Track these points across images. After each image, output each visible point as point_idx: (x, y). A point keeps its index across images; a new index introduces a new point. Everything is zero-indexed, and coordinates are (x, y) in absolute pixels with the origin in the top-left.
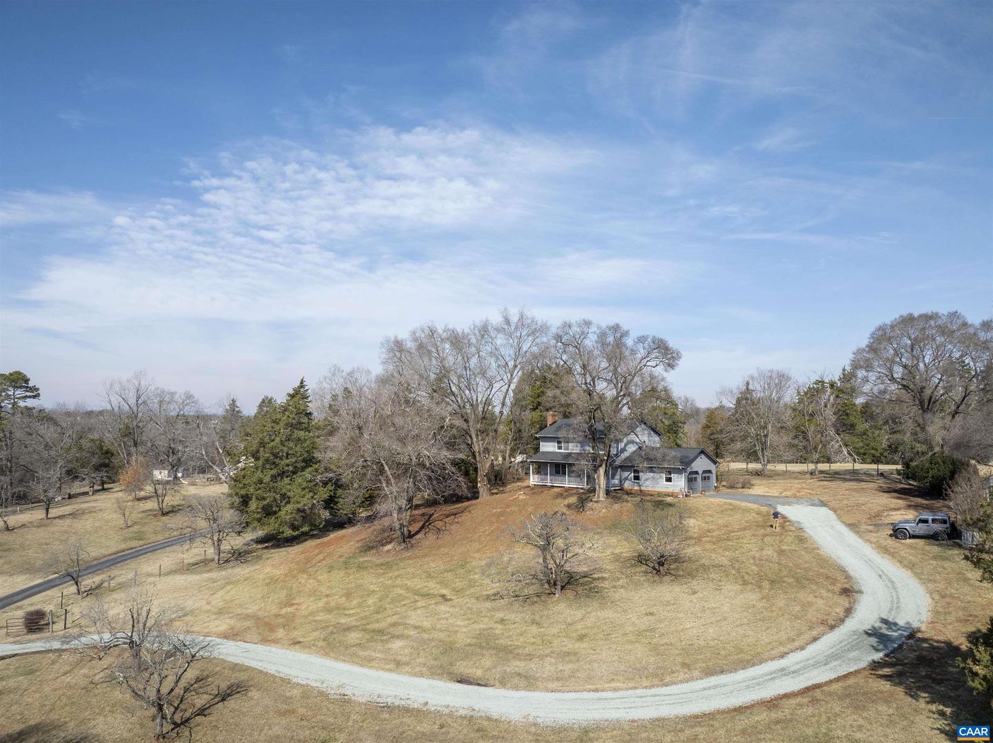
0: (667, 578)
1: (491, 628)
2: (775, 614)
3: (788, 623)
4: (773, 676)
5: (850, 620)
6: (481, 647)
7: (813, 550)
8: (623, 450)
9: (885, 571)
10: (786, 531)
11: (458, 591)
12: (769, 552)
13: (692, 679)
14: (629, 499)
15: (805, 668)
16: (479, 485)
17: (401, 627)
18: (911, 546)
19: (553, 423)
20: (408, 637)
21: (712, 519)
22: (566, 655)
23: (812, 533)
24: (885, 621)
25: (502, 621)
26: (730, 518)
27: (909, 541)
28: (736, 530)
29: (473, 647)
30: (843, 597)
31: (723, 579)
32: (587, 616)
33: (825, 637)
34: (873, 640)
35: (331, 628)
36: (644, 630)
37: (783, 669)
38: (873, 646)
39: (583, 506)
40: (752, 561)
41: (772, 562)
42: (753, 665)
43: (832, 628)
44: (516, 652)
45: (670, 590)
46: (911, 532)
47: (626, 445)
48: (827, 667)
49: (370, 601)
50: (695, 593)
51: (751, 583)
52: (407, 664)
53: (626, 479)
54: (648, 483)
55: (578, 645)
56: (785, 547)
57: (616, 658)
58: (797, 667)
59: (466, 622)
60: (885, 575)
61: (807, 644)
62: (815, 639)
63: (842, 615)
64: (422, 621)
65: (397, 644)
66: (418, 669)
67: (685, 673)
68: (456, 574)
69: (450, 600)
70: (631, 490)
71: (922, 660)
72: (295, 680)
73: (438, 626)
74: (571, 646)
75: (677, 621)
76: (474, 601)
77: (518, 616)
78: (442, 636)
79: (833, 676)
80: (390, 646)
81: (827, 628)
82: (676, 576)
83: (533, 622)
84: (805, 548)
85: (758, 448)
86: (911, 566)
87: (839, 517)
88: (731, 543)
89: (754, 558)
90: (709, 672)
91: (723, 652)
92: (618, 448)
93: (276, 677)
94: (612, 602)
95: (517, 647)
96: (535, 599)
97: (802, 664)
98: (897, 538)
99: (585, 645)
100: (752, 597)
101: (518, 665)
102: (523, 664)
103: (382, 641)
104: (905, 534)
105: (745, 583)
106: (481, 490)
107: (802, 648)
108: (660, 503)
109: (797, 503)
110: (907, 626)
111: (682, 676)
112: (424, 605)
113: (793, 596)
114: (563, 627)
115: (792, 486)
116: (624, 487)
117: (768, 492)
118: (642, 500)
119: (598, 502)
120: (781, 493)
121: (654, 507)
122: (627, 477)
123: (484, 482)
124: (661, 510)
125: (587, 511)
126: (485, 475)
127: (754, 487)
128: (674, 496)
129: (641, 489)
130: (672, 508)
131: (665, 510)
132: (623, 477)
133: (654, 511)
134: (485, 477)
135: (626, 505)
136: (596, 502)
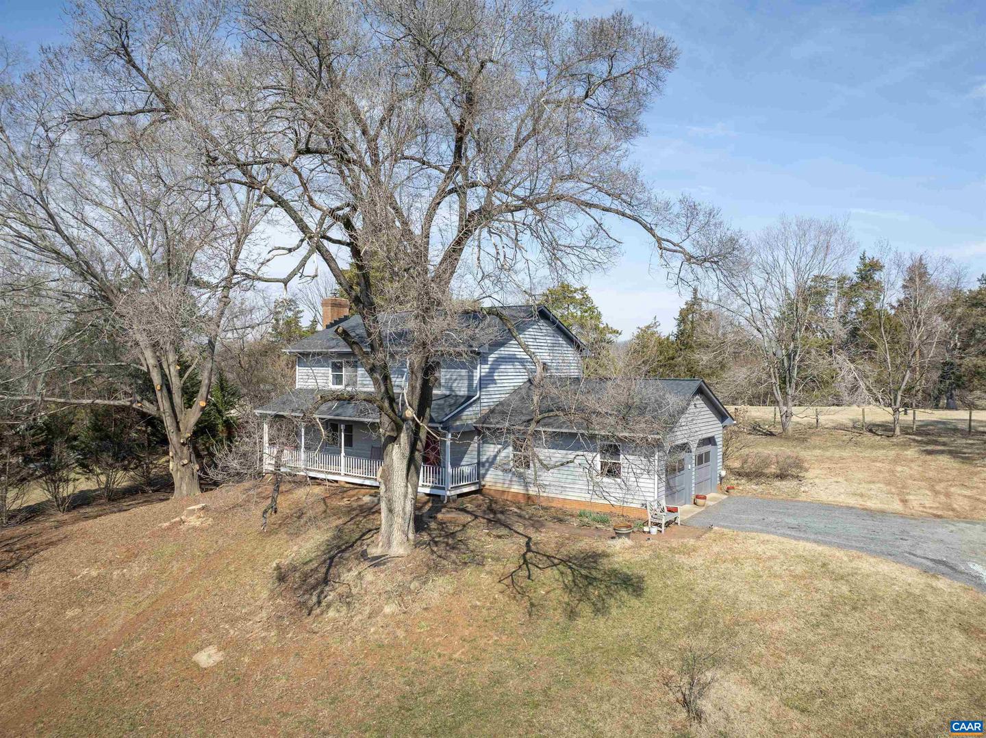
8: (487, 381)
16: (171, 465)
39: (325, 581)
47: (493, 370)
53: (492, 462)
54: (550, 476)
70: (503, 492)
85: (774, 381)
92: (471, 378)
106: (176, 477)
108: (589, 568)
115: (892, 472)
116: (483, 483)
117: (862, 495)
118: (529, 550)
119: (384, 564)
120: (904, 501)
121: (571, 591)
122: (495, 456)
123: (181, 459)
124: (597, 611)
125: (329, 606)
126: (183, 444)
127: (807, 475)
128: (629, 526)
129: (531, 493)
130: (635, 602)
131: (614, 612)
132: (484, 459)
133: (572, 614)
134: (185, 448)
135: (472, 580)
136: (378, 562)
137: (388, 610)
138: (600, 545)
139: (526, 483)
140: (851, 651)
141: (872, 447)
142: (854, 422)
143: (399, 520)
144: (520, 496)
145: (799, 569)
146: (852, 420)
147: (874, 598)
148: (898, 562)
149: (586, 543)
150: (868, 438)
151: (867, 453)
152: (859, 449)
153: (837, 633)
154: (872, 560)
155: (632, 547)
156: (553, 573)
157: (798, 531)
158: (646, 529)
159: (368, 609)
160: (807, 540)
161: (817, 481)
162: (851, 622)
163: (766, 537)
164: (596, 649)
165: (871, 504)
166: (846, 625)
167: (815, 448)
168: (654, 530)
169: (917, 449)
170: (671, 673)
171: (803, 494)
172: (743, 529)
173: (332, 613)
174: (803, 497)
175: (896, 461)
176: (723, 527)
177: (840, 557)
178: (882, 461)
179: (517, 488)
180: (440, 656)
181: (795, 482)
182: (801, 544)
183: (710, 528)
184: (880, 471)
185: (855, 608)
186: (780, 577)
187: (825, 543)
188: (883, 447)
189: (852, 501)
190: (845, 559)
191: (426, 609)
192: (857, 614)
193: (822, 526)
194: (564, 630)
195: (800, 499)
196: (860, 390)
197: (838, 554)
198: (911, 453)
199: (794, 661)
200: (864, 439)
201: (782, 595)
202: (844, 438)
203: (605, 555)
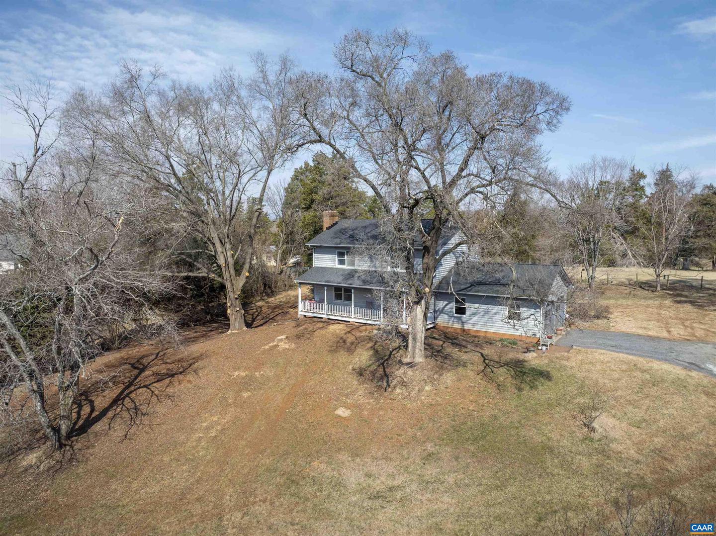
14: (464, 356)
16: (229, 311)
19: (332, 226)
39: (386, 375)
53: (442, 310)
54: (475, 319)
70: (449, 327)
85: (584, 257)
106: (232, 318)
115: (659, 314)
116: (437, 322)
117: (645, 328)
118: (485, 359)
119: (415, 366)
120: (669, 332)
121: (516, 379)
122: (444, 307)
123: (235, 307)
124: (531, 387)
125: (395, 387)
126: (237, 299)
127: (612, 316)
128: (532, 346)
129: (465, 328)
130: (550, 384)
131: (541, 388)
132: (437, 309)
133: (520, 389)
134: (237, 301)
135: (464, 373)
136: (411, 365)
137: (427, 388)
138: (521, 356)
139: (463, 323)
140: (655, 404)
141: (645, 298)
142: (630, 280)
143: (419, 344)
144: (458, 330)
145: (624, 367)
146: (627, 279)
147: (663, 381)
148: (671, 364)
149: (512, 355)
150: (640, 292)
151: (642, 302)
152: (637, 300)
153: (647, 396)
154: (658, 363)
155: (536, 357)
156: (502, 370)
157: (617, 348)
158: (540, 348)
159: (417, 389)
160: (623, 353)
161: (618, 319)
162: (653, 391)
163: (603, 351)
164: (536, 404)
165: (650, 333)
166: (651, 392)
167: (610, 298)
168: (544, 348)
169: (671, 299)
170: (575, 413)
171: (613, 328)
172: (588, 347)
173: (398, 391)
174: (612, 329)
175: (661, 307)
176: (579, 346)
177: (642, 361)
178: (652, 308)
179: (456, 325)
180: (463, 409)
181: (606, 321)
182: (621, 355)
183: (572, 347)
184: (652, 314)
185: (654, 385)
186: (615, 371)
187: (632, 354)
188: (650, 298)
189: (641, 332)
190: (645, 362)
191: (446, 388)
192: (655, 388)
193: (628, 345)
194: (519, 396)
195: (611, 330)
196: (628, 257)
197: (640, 360)
198: (667, 302)
199: (630, 408)
200: (638, 293)
201: (619, 379)
202: (626, 292)
203: (525, 361)
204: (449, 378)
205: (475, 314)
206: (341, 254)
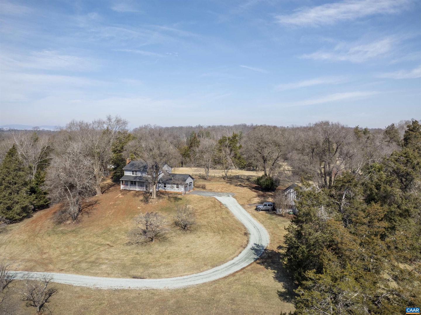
0: (188, 231)
1: (135, 257)
2: (227, 244)
3: (231, 247)
4: (231, 266)
5: (249, 245)
6: (136, 265)
7: (232, 216)
9: (256, 225)
10: (222, 209)
11: (113, 242)
12: (219, 218)
13: (209, 269)
14: (165, 196)
15: (240, 262)
17: (101, 260)
18: (262, 214)
19: (129, 163)
20: (106, 263)
21: (196, 205)
22: (167, 265)
23: (231, 210)
24: (255, 244)
25: (137, 254)
26: (203, 204)
27: (261, 212)
28: (205, 209)
29: (133, 265)
30: (245, 236)
31: (207, 231)
32: (167, 249)
33: (243, 251)
34: (253, 251)
35: (72, 263)
36: (188, 253)
37: (234, 263)
38: (254, 253)
39: (147, 201)
40: (214, 223)
41: (220, 223)
42: (225, 263)
43: (244, 248)
44: (149, 265)
45: (191, 236)
46: (262, 209)
48: (245, 261)
49: (79, 249)
50: (199, 237)
51: (216, 232)
52: (112, 274)
55: (169, 260)
56: (223, 216)
57: (183, 264)
58: (237, 262)
59: (124, 255)
60: (256, 226)
61: (239, 254)
62: (240, 252)
63: (246, 243)
64: (108, 256)
65: (104, 267)
66: (117, 275)
67: (206, 267)
68: (108, 235)
69: (113, 246)
71: (269, 257)
72: (74, 285)
73: (115, 258)
74: (166, 261)
75: (197, 249)
76: (122, 246)
77: (142, 251)
78: (119, 262)
79: (248, 264)
80: (101, 268)
81: (243, 248)
82: (191, 231)
83: (149, 253)
84: (230, 216)
86: (262, 223)
87: (238, 201)
88: (205, 215)
89: (215, 221)
90: (213, 266)
91: (215, 259)
93: (66, 285)
94: (173, 243)
95: (149, 263)
96: (145, 244)
97: (238, 261)
98: (257, 211)
99: (171, 260)
100: (218, 238)
101: (152, 270)
102: (154, 269)
103: (97, 266)
104: (260, 209)
105: (214, 232)
106: (98, 191)
107: (237, 256)
108: (176, 198)
109: (223, 195)
110: (261, 245)
111: (205, 268)
112: (103, 249)
113: (230, 237)
114: (160, 254)
116: (159, 190)
118: (169, 197)
122: (161, 186)
124: (177, 201)
125: (149, 203)
128: (180, 194)
130: (181, 201)
131: (179, 201)
132: (159, 186)
133: (175, 202)
135: (164, 200)
136: (153, 199)
137: (156, 202)
138: (177, 196)
139: (165, 190)
141: (221, 182)
143: (155, 194)
149: (175, 196)
150: (221, 180)
155: (181, 196)
156: (172, 199)
158: (182, 194)
159: (154, 203)
164: (178, 204)
176: (193, 194)
179: (164, 190)
180: (163, 206)
183: (190, 194)
191: (160, 202)
204: (161, 200)
205: (168, 187)
206: (133, 172)
